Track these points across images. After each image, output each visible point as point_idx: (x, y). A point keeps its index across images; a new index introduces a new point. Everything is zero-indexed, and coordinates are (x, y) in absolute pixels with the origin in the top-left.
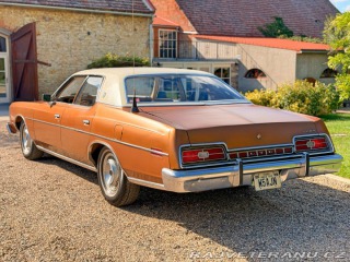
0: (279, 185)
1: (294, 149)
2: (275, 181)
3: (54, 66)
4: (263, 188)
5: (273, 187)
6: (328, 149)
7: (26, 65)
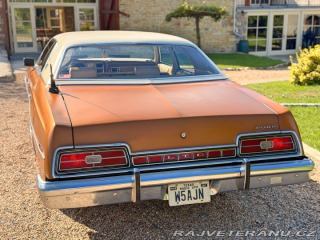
0: (207, 199)
1: (239, 151)
2: (201, 194)
3: (133, 18)
4: (181, 203)
5: (199, 201)
6: (296, 150)
7: (111, 15)
